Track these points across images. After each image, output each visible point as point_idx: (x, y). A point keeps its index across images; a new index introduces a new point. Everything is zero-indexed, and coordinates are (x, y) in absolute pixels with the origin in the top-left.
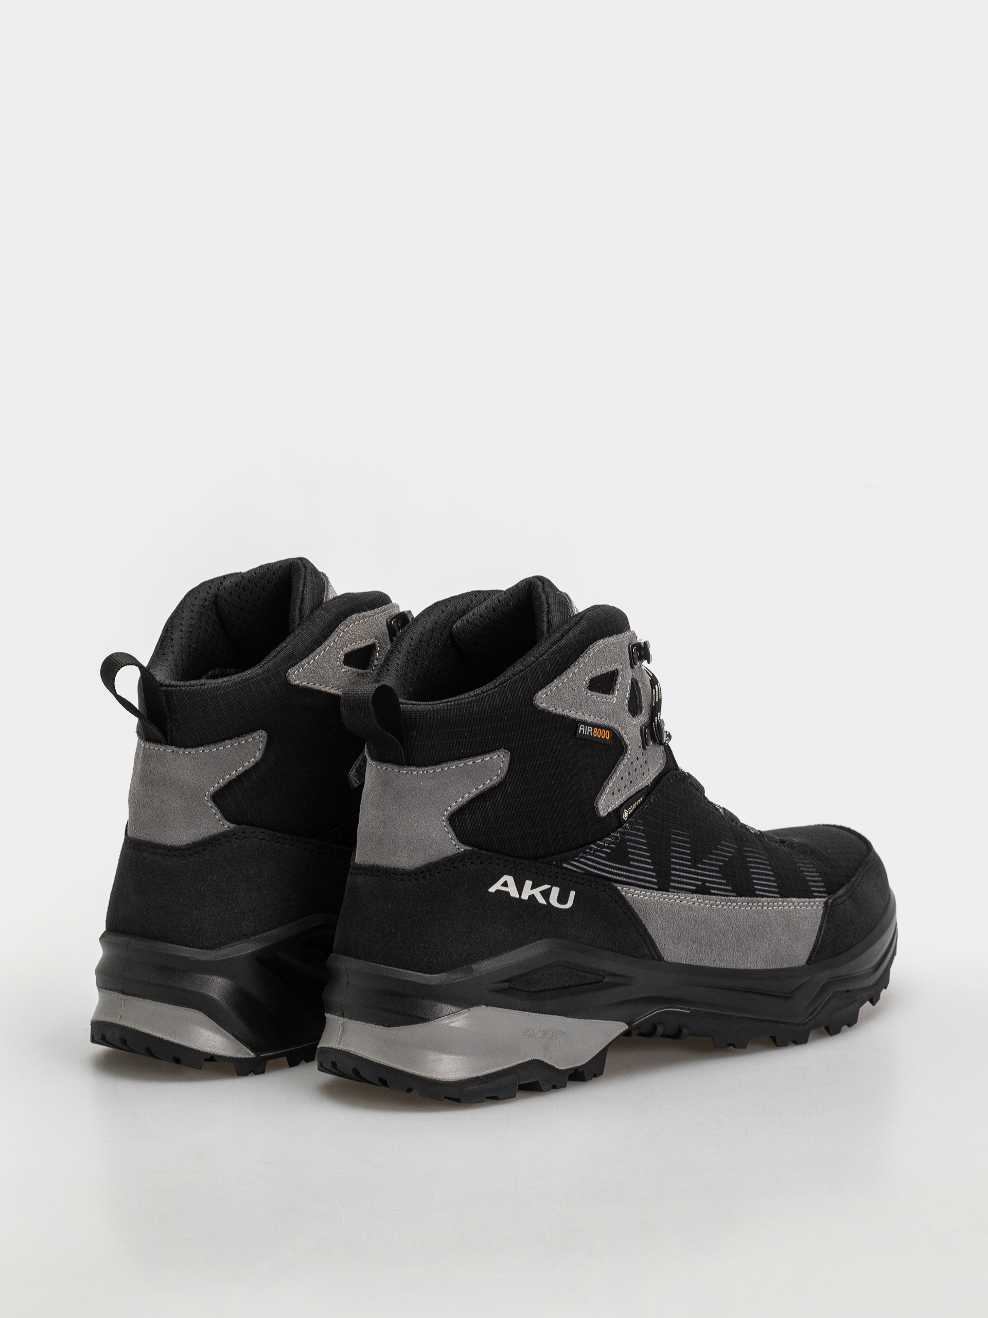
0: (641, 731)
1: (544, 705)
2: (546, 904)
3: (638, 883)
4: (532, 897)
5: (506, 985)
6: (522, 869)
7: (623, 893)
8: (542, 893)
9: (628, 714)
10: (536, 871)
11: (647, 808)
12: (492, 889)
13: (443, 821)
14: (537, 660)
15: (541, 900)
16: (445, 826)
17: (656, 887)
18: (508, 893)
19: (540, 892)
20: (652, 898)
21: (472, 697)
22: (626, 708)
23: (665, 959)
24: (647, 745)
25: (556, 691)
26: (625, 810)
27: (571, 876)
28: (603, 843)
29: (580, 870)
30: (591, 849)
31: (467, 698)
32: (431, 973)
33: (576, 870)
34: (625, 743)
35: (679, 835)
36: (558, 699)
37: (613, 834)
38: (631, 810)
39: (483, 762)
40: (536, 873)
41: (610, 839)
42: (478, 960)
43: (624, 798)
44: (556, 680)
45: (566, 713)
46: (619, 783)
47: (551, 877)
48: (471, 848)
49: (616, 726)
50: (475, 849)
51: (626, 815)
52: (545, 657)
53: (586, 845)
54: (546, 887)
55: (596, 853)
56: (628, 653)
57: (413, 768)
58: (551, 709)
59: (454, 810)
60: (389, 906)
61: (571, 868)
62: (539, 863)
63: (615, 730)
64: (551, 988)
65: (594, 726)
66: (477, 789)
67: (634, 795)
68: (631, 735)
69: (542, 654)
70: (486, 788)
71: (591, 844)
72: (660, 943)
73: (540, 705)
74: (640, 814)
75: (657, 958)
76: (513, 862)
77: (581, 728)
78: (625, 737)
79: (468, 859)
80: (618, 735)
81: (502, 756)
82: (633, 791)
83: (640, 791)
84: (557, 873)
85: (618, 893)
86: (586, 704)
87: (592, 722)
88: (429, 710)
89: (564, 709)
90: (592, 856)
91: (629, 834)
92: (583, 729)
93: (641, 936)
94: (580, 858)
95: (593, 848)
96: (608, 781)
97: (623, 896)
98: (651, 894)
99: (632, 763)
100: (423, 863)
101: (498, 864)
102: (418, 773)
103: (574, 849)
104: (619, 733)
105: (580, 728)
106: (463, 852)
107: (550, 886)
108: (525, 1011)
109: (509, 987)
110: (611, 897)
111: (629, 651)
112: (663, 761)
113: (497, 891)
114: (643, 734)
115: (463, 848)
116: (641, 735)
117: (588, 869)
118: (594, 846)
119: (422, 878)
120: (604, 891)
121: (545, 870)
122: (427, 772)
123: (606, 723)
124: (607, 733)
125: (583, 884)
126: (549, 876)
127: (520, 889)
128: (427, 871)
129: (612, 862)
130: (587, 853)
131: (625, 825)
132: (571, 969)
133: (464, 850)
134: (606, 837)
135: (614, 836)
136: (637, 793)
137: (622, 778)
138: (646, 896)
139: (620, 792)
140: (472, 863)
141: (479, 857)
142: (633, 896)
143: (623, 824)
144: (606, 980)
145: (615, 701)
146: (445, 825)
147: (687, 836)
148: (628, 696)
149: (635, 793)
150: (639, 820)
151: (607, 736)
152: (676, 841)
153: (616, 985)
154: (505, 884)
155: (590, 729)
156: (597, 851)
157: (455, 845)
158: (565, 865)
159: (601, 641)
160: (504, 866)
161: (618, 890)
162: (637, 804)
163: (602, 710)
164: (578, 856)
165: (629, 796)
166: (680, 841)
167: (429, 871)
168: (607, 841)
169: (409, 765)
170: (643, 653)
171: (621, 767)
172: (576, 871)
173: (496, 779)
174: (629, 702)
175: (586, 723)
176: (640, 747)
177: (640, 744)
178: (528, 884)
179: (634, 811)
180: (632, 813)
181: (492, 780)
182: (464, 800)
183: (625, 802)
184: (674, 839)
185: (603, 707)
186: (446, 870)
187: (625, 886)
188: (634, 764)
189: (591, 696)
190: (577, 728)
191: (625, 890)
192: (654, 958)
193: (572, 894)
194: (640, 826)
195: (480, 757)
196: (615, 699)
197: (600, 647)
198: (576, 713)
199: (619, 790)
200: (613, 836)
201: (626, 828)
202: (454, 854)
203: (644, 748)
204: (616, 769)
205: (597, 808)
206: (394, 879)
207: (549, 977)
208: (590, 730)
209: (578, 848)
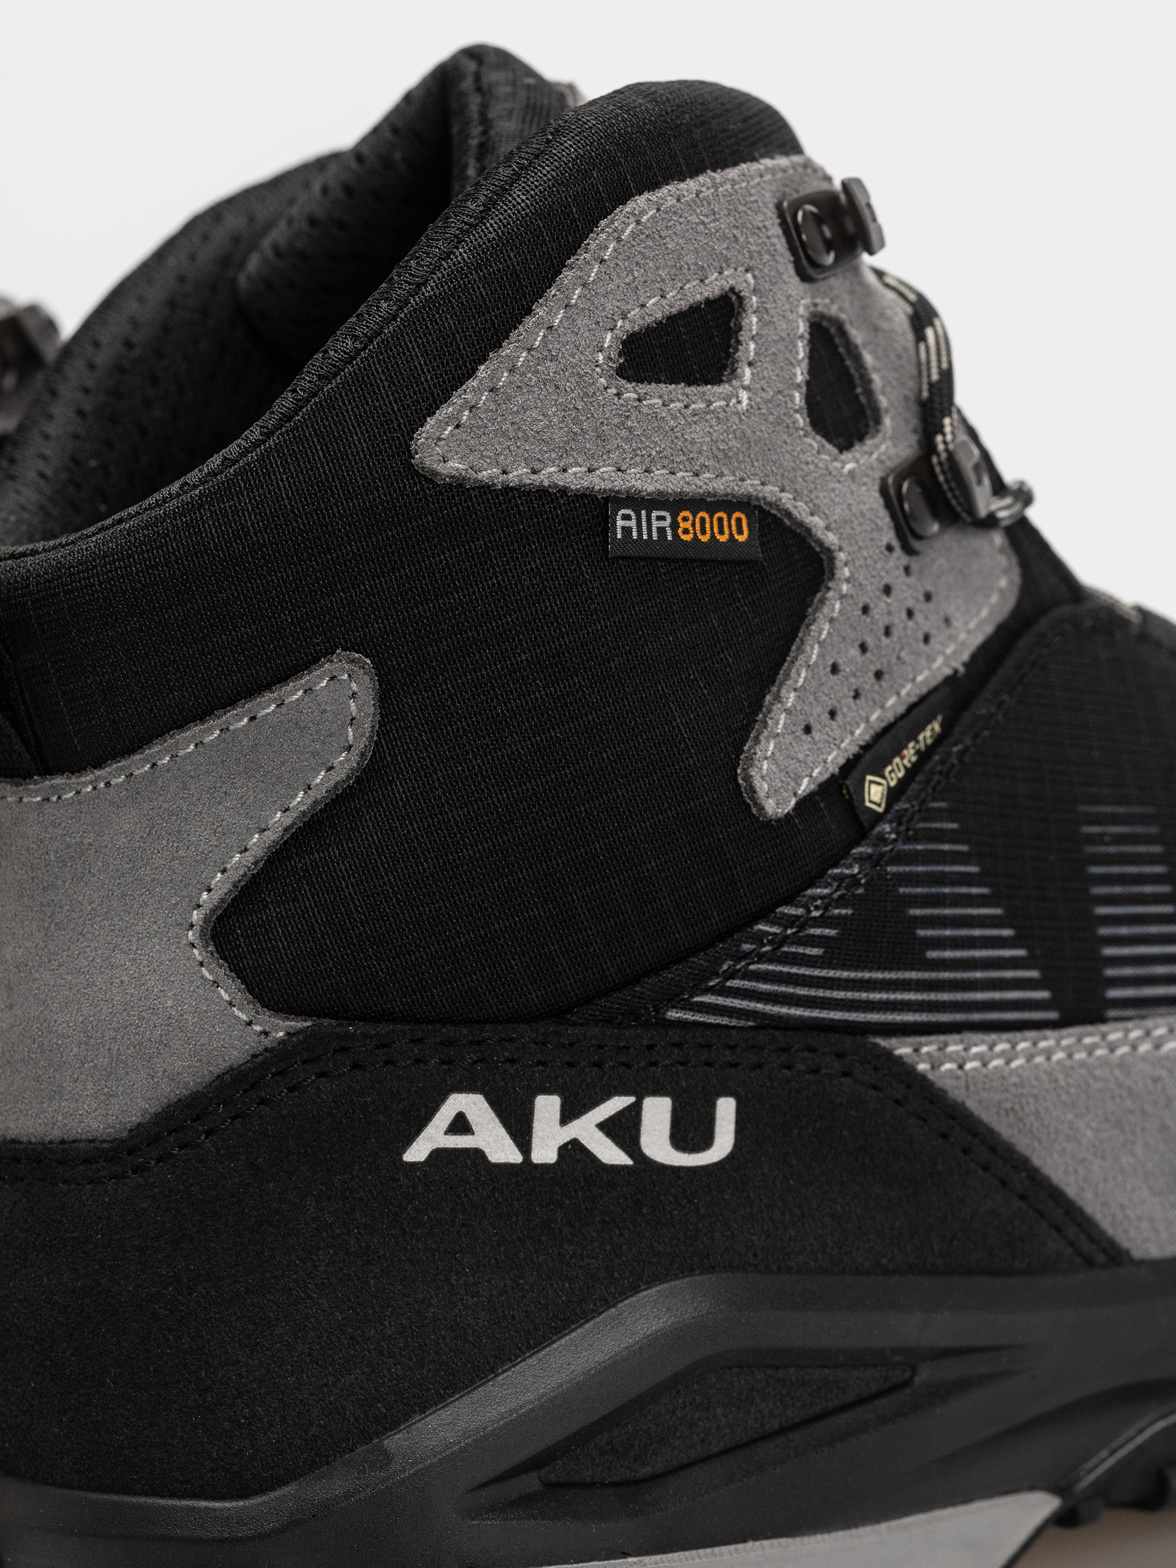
0: (884, 491)
1: (455, 466)
2: (630, 1162)
3: (977, 1017)
4: (573, 1150)
5: (531, 1483)
6: (512, 1061)
7: (922, 1067)
8: (608, 1127)
9: (815, 441)
10: (568, 1058)
11: (962, 753)
12: (417, 1152)
13: (193, 945)
14: (401, 308)
15: (610, 1154)
16: (201, 964)
17: (1053, 1015)
18: (478, 1154)
19: (601, 1126)
20: (1039, 1059)
21: (195, 487)
22: (801, 420)
23: (1137, 1254)
24: (919, 537)
25: (493, 407)
26: (869, 778)
27: (709, 1046)
28: (800, 911)
29: (731, 1017)
30: (759, 938)
31: (178, 495)
32: (244, 1496)
33: (724, 1021)
34: (820, 543)
35: (1115, 820)
36: (505, 434)
37: (837, 871)
38: (895, 772)
39: (284, 710)
40: (570, 1065)
41: (826, 891)
42: (407, 1416)
43: (861, 733)
44: (482, 367)
45: (549, 475)
46: (825, 689)
47: (628, 1066)
48: (309, 1024)
49: (770, 491)
50: (326, 1022)
51: (875, 793)
52: (428, 291)
53: (738, 928)
54: (617, 1104)
55: (785, 949)
56: (778, 231)
57: (58, 781)
58: (484, 475)
59: (222, 900)
60: (65, 1279)
61: (699, 1018)
62: (574, 1025)
63: (770, 504)
64: (715, 1450)
65: (675, 504)
66: (287, 810)
67: (902, 717)
68: (838, 513)
69: (419, 286)
70: (316, 802)
71: (755, 920)
72: (1105, 1204)
73: (440, 468)
74: (936, 778)
75: (1101, 1258)
76: (471, 1043)
77: (622, 522)
78: (816, 523)
79: (304, 1062)
80: (787, 522)
81: (346, 677)
82: (894, 705)
83: (923, 699)
84: (650, 1048)
85: (905, 1072)
86: (624, 433)
87: (660, 493)
88: (60, 566)
89: (537, 466)
90: (770, 961)
91: (900, 858)
92: (633, 523)
93: (1023, 1197)
94: (727, 979)
95: (768, 933)
96: (779, 691)
97: (923, 1077)
98: (1035, 1044)
99: (865, 610)
100: (153, 1107)
101: (418, 1061)
102: (78, 793)
103: (694, 952)
104: (789, 514)
105: (620, 523)
106: (282, 1042)
107: (631, 1099)
108: (625, 1555)
109: (549, 1485)
110: (875, 1087)
111: (783, 224)
112: (1011, 582)
113: (437, 1155)
114: (891, 499)
115: (280, 1028)
116: (888, 505)
117: (769, 1008)
118: (767, 929)
119: (159, 1161)
120: (845, 1074)
121: (600, 1047)
122: (108, 784)
123: (720, 486)
124: (739, 520)
125: (759, 1066)
126: (623, 1064)
127: (521, 1133)
128: (170, 1133)
129: (856, 968)
130: (746, 955)
131: (878, 829)
132: (777, 1368)
133: (288, 1034)
134: (812, 884)
135: (841, 878)
136: (912, 708)
137: (835, 669)
138: (1016, 1057)
139: (839, 718)
140: (321, 1075)
141: (343, 1050)
142: (961, 1067)
143: (873, 828)
144: (925, 1374)
145: (745, 402)
146: (199, 958)
147: (1143, 820)
148: (800, 378)
149: (901, 709)
150: (934, 800)
151: (740, 532)
152: (1103, 843)
153: (964, 1385)
154: (460, 1125)
155: (660, 518)
156: (784, 940)
157: (250, 1023)
158: (673, 1014)
159: (640, 201)
160: (444, 1062)
161: (899, 1061)
162: (922, 746)
163: (693, 442)
164: (717, 975)
165: (879, 727)
166: (1119, 839)
167: (175, 1131)
168: (814, 898)
169: (48, 771)
170: (850, 226)
171: (821, 628)
172: (726, 1026)
173: (345, 763)
174: (809, 399)
175: (638, 502)
176: (889, 548)
177: (889, 536)
178: (547, 1107)
179: (912, 772)
180: (903, 783)
181: (331, 768)
182: (249, 857)
183: (866, 748)
184: (1092, 839)
185: (698, 433)
186: (233, 1119)
187: (923, 1039)
188: (874, 612)
189: (639, 400)
190: (605, 523)
191: (928, 1053)
192: (1090, 1262)
193: (726, 1109)
194: (942, 821)
195: (268, 695)
196: (744, 396)
197: (644, 219)
198: (590, 470)
199: (833, 714)
200: (835, 878)
201: (882, 839)
202: (254, 1056)
203: (909, 550)
204: (802, 641)
205: (752, 790)
206: (65, 1182)
207: (697, 1415)
208: (662, 524)
209: (712, 944)
